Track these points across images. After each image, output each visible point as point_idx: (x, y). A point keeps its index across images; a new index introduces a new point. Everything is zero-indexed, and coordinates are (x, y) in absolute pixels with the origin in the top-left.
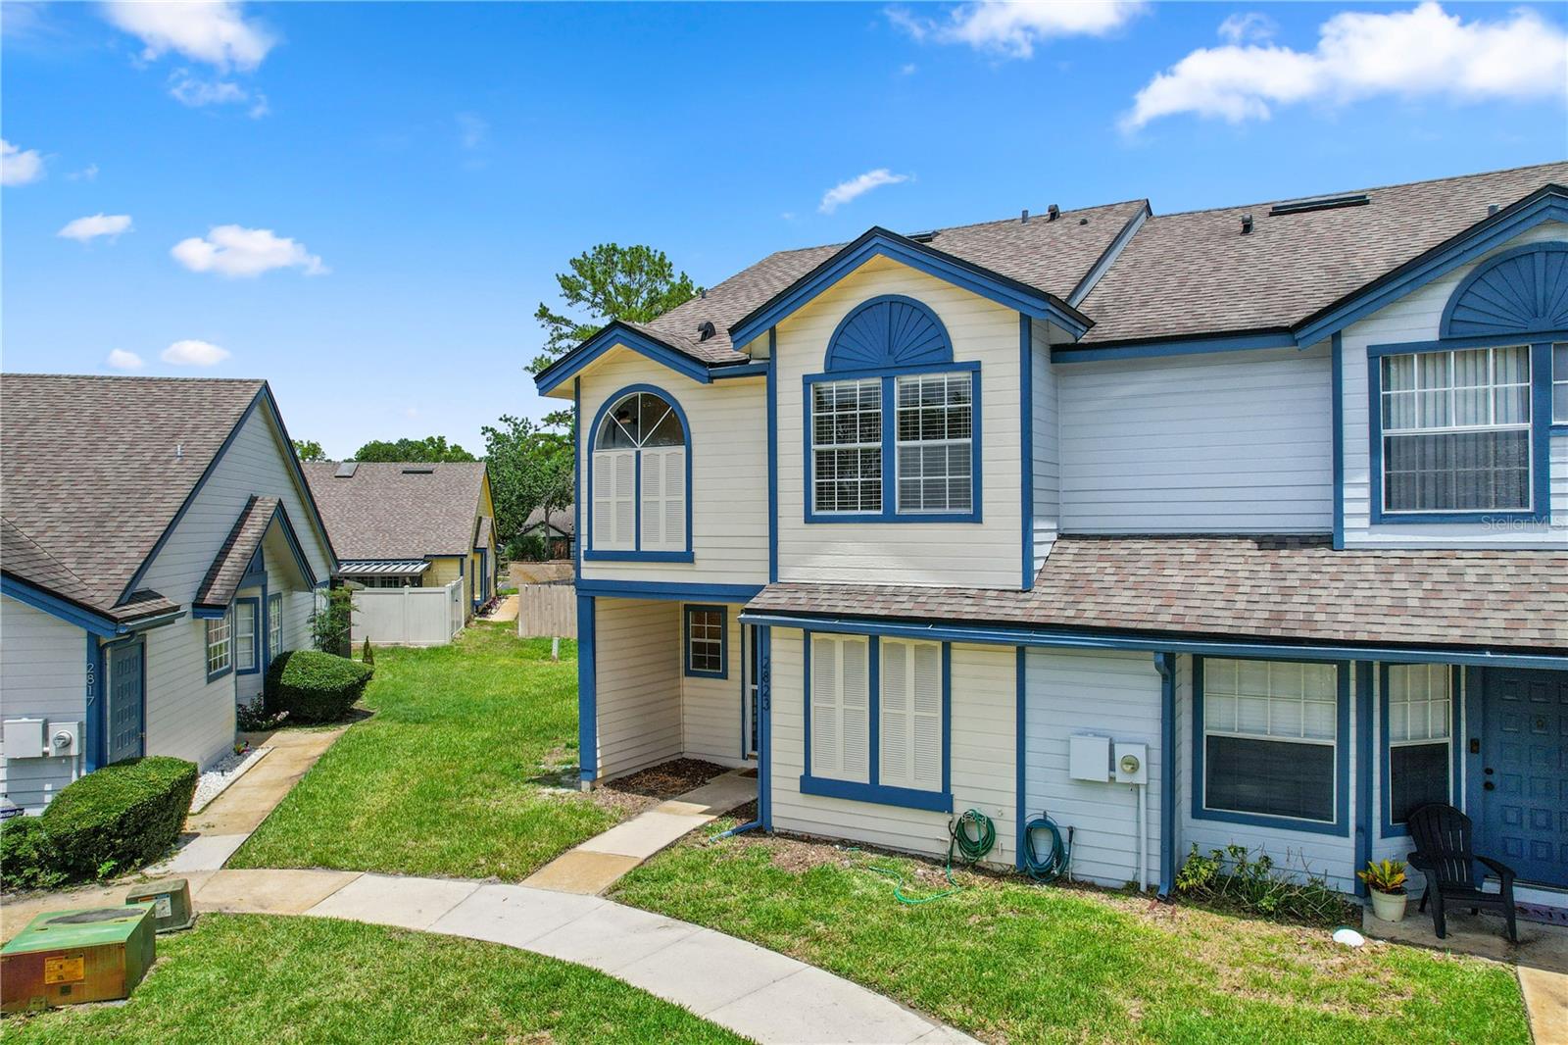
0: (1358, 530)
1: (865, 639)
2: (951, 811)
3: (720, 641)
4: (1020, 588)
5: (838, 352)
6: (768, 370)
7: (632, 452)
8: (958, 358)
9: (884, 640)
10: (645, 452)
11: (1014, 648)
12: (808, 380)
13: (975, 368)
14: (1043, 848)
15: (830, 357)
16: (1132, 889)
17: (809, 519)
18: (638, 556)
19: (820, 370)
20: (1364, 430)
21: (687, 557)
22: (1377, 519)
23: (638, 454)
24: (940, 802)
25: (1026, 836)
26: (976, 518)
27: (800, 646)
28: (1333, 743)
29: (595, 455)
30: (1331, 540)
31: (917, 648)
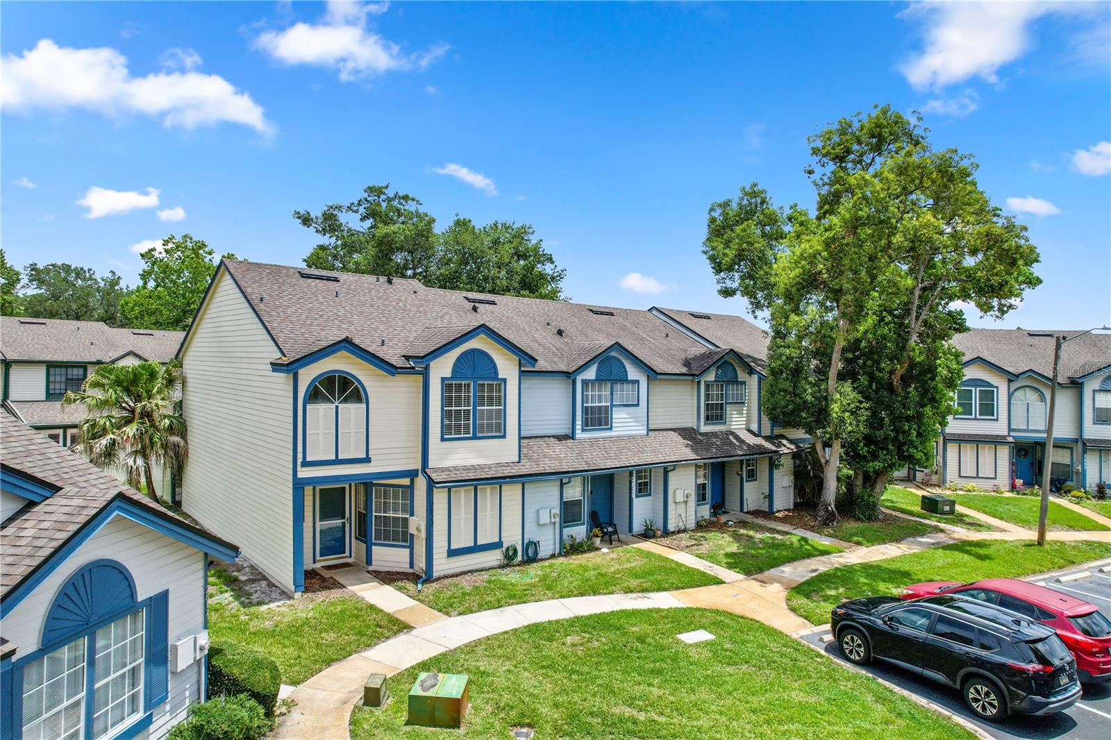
0: (579, 434)
1: (472, 488)
2: (502, 547)
4: (518, 463)
5: (458, 369)
6: (425, 374)
7: (333, 406)
8: (499, 376)
9: (479, 487)
10: (341, 406)
11: (520, 484)
12: (443, 379)
13: (505, 380)
14: (531, 552)
15: (454, 370)
16: (553, 556)
17: (443, 439)
18: (337, 462)
19: (449, 375)
20: (581, 405)
22: (583, 430)
23: (337, 407)
24: (499, 544)
25: (525, 550)
26: (504, 437)
27: (446, 495)
28: (582, 498)
29: (309, 407)
30: (572, 437)
31: (491, 488)
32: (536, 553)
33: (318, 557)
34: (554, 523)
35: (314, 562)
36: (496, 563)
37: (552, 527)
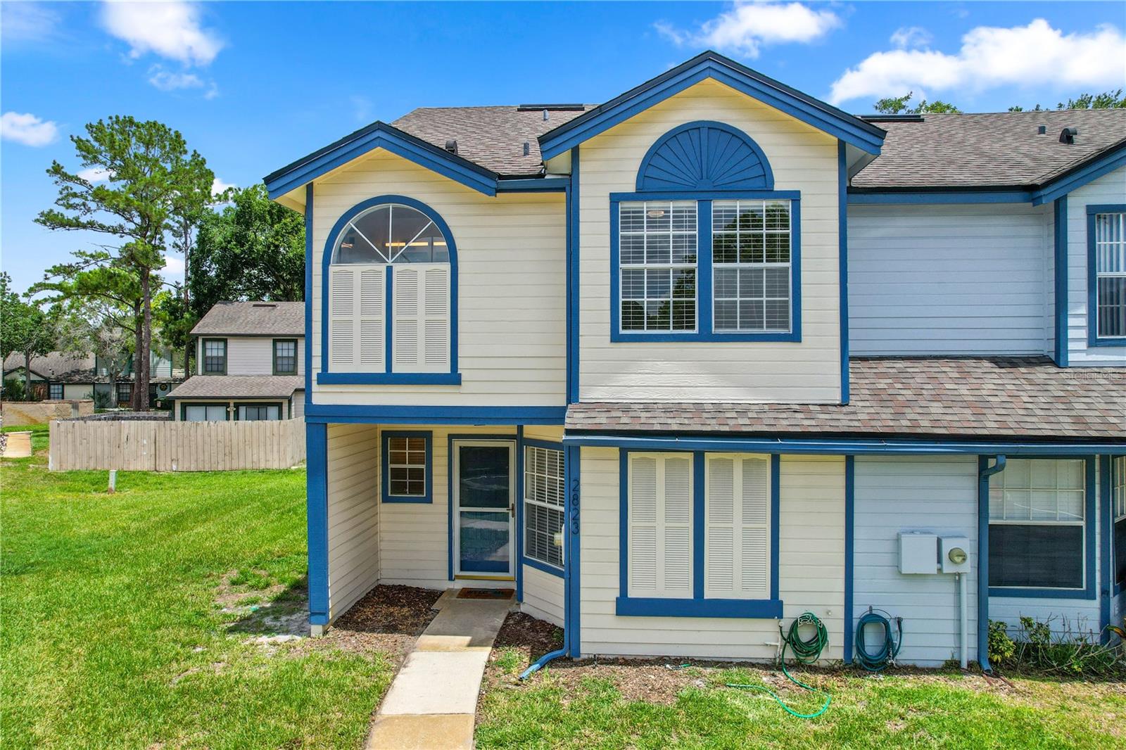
0: (1078, 351)
1: (689, 455)
2: (780, 617)
3: (423, 466)
4: (838, 402)
5: (651, 172)
6: (568, 185)
7: (382, 268)
8: (777, 187)
9: (709, 457)
10: (398, 268)
11: (843, 458)
12: (615, 199)
13: (795, 197)
14: (872, 642)
15: (642, 176)
16: (952, 667)
17: (616, 338)
18: (389, 378)
19: (631, 188)
20: (1084, 273)
21: (453, 379)
22: (1093, 343)
23: (389, 270)
24: (770, 608)
25: (854, 636)
26: (796, 337)
27: (615, 466)
28: (1083, 523)
29: (333, 269)
30: (1056, 359)
31: (745, 462)
32: (889, 646)
33: (457, 571)
34: (957, 579)
35: (451, 579)
36: (767, 655)
37: (950, 587)
